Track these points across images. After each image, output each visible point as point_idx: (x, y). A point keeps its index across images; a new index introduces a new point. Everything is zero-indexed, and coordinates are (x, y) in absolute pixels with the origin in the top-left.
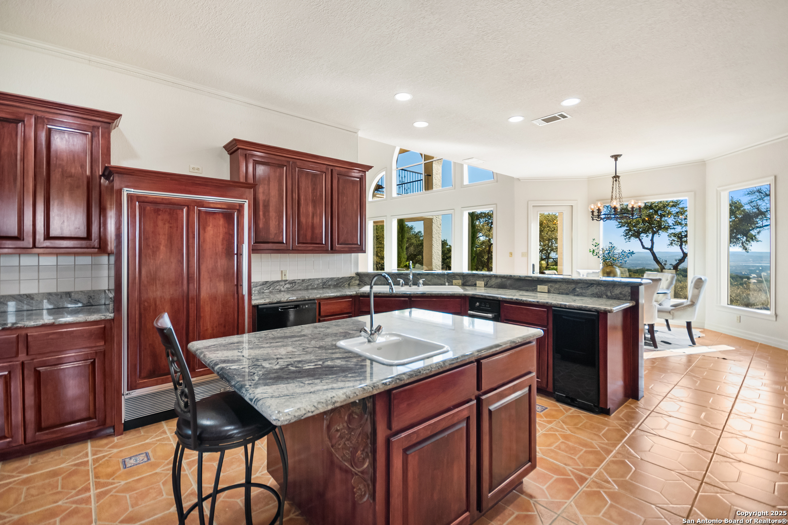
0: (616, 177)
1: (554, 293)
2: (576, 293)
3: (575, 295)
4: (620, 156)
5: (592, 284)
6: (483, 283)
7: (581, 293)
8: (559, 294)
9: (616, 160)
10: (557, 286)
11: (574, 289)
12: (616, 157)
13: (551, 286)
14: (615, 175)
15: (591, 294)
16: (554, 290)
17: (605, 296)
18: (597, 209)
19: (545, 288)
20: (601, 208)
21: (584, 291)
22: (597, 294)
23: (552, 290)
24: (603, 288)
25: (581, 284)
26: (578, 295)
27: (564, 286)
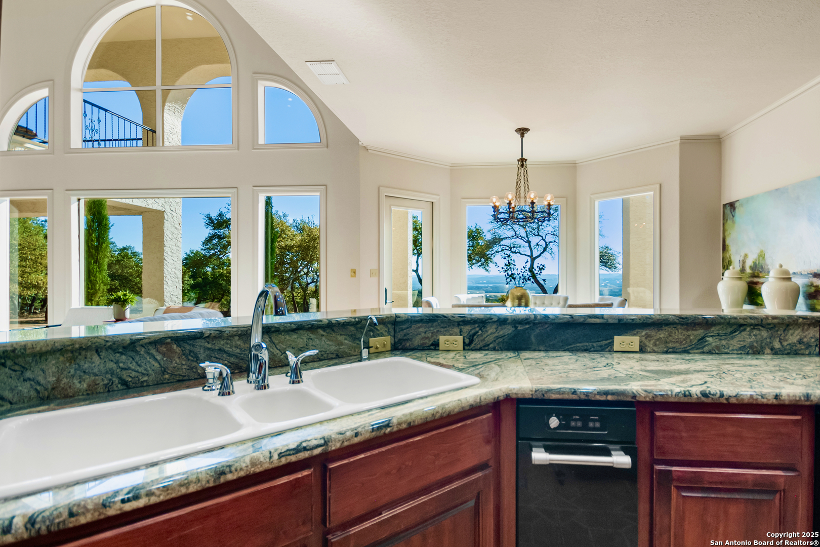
0: (522, 161)
1: (654, 352)
2: (706, 349)
3: (703, 353)
4: (526, 130)
5: (741, 325)
6: (460, 339)
7: (718, 347)
8: (667, 352)
9: (522, 136)
10: (662, 335)
11: (702, 339)
12: (522, 131)
13: (648, 336)
14: (521, 157)
15: (740, 349)
16: (655, 345)
17: (768, 351)
18: (508, 202)
19: (631, 341)
20: (497, 204)
21: (724, 342)
22: (751, 347)
23: (650, 345)
24: (765, 334)
25: (718, 328)
26: (710, 353)
27: (679, 334)
